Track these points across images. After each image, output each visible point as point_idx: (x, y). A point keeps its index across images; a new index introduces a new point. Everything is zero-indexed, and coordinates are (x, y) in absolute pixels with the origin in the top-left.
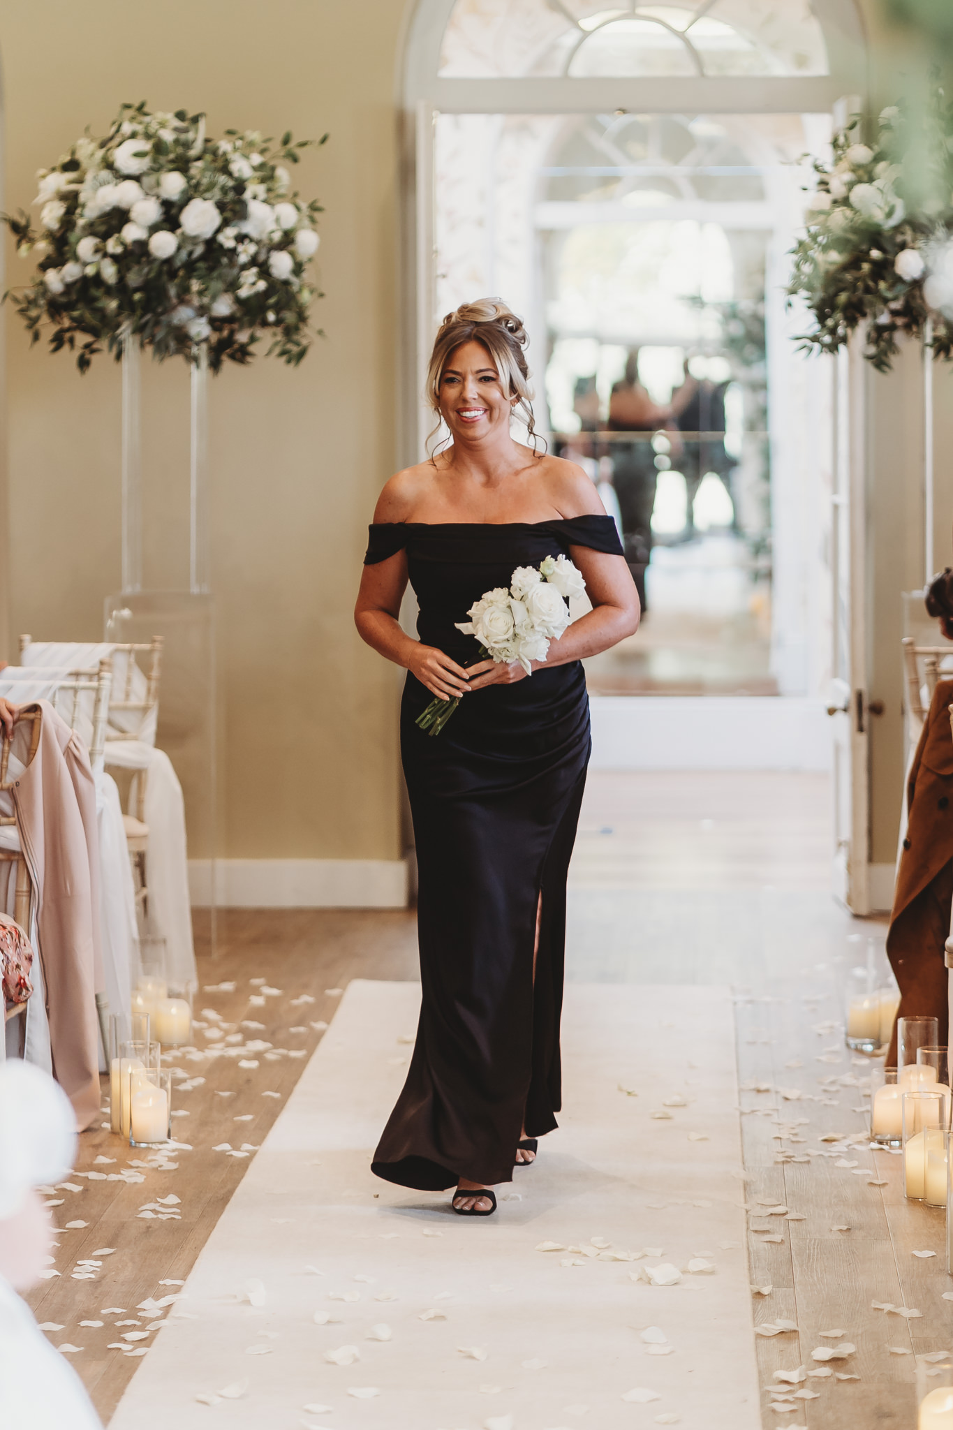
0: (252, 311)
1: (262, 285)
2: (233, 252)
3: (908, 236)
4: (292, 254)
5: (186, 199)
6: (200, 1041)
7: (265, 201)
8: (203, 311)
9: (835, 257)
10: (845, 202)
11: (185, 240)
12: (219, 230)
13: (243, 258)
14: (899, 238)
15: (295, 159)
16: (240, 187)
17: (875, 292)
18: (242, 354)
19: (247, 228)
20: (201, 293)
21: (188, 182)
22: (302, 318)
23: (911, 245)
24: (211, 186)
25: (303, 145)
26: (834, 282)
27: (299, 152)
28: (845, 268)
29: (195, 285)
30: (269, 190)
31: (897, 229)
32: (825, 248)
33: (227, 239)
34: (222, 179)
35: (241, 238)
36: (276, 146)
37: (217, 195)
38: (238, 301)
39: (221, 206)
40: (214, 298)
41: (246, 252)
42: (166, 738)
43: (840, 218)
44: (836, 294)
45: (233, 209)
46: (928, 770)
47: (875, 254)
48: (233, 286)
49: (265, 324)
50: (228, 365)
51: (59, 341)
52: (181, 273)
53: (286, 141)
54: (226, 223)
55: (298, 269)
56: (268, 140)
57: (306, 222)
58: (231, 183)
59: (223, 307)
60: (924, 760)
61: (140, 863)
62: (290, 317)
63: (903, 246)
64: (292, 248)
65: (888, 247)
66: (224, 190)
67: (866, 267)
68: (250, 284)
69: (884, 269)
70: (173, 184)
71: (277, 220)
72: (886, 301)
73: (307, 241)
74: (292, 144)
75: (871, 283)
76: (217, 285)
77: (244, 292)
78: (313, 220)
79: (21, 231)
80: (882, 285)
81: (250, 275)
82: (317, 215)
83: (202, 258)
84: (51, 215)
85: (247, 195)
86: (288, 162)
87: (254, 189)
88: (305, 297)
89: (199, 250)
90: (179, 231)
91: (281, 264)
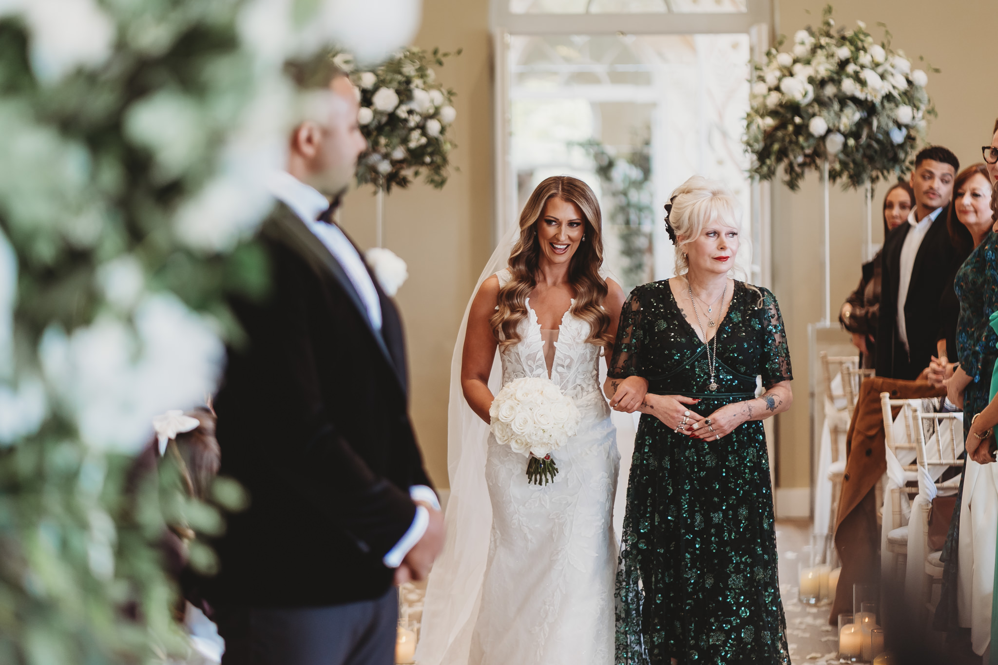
0: (415, 157)
1: (424, 140)
2: (406, 121)
3: (816, 108)
4: (439, 121)
5: (376, 88)
7: (423, 89)
8: (386, 156)
9: (769, 122)
10: (777, 89)
11: (376, 113)
12: (397, 107)
13: (412, 124)
14: (810, 111)
15: (440, 63)
16: (408, 81)
17: (797, 143)
18: (403, 182)
19: (413, 106)
20: (387, 145)
21: (378, 78)
22: (445, 160)
23: (818, 113)
24: (391, 81)
25: (445, 55)
26: (769, 136)
27: (444, 60)
28: (776, 129)
29: (383, 141)
30: (425, 83)
31: (810, 105)
32: (762, 116)
33: (402, 113)
34: (399, 77)
35: (410, 112)
36: (429, 56)
37: (395, 84)
38: (409, 150)
39: (398, 92)
40: (394, 148)
41: (414, 120)
44: (772, 144)
45: (405, 94)
46: (859, 432)
47: (797, 120)
48: (405, 141)
49: (423, 164)
50: (395, 189)
52: (375, 133)
53: (435, 52)
54: (401, 102)
55: (443, 131)
56: (424, 52)
57: (447, 102)
58: (403, 79)
59: (399, 154)
60: (856, 426)
62: (438, 159)
63: (814, 115)
64: (438, 117)
65: (805, 115)
66: (400, 83)
67: (791, 128)
68: (416, 140)
69: (803, 129)
70: (368, 79)
71: (432, 101)
72: (802, 148)
73: (449, 113)
74: (439, 55)
75: (794, 138)
76: (396, 140)
77: (413, 145)
78: (450, 101)
80: (801, 139)
81: (416, 134)
82: (453, 98)
83: (387, 123)
85: (412, 86)
86: (437, 66)
87: (417, 82)
88: (447, 147)
89: (384, 119)
90: (373, 108)
91: (433, 127)
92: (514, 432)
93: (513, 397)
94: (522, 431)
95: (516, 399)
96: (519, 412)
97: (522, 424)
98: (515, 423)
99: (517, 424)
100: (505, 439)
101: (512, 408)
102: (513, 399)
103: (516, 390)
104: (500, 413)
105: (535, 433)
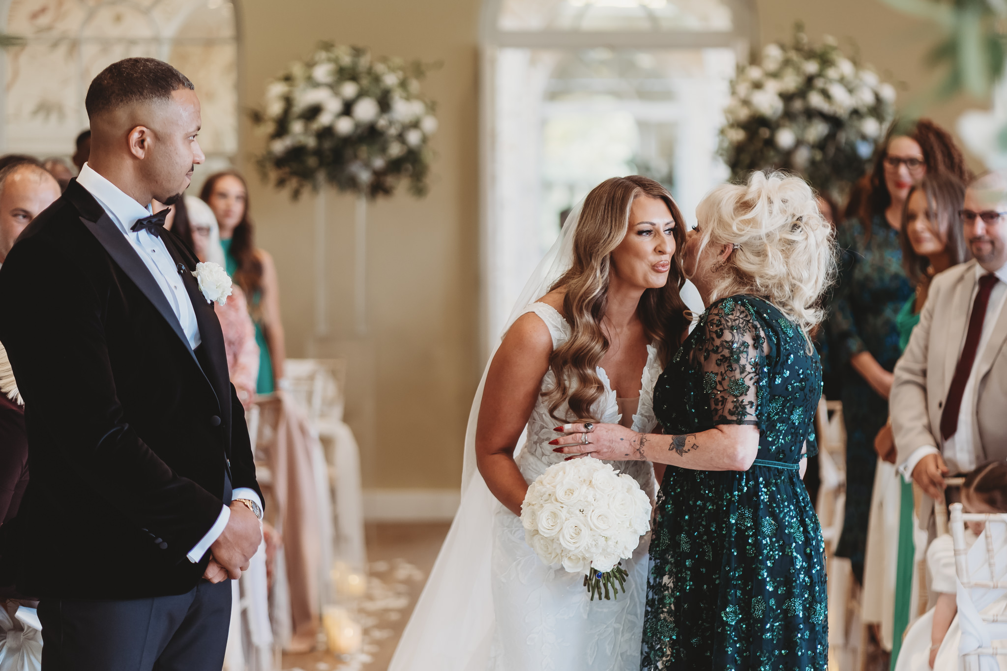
0: (395, 166)
1: (402, 151)
2: (385, 131)
3: (784, 122)
4: (420, 131)
5: (357, 99)
6: (369, 597)
7: (404, 99)
8: (366, 165)
10: (747, 102)
11: (356, 123)
12: (377, 118)
13: (391, 134)
14: (779, 123)
15: (423, 75)
18: (389, 189)
19: (394, 116)
21: (360, 88)
22: (429, 168)
23: (785, 126)
27: (426, 71)
28: (746, 141)
29: (363, 149)
30: (406, 92)
31: (779, 118)
32: (736, 129)
33: (382, 122)
35: (391, 122)
36: (411, 68)
37: (377, 95)
38: (389, 160)
39: (379, 102)
40: (373, 157)
41: (393, 131)
42: (347, 418)
43: (743, 114)
45: (384, 104)
48: (383, 150)
49: (405, 172)
51: (281, 183)
52: (356, 144)
53: (417, 65)
54: (381, 113)
55: (425, 140)
57: (428, 113)
58: (382, 90)
59: (379, 163)
61: (333, 493)
63: (781, 127)
64: (418, 128)
65: (772, 128)
66: (381, 93)
68: (395, 150)
69: (771, 143)
70: (349, 90)
71: (411, 111)
73: (428, 124)
74: (422, 67)
76: (375, 150)
77: (392, 154)
78: (433, 110)
79: (257, 117)
81: (395, 144)
82: (435, 108)
83: (367, 135)
84: (275, 108)
86: (418, 77)
87: (399, 93)
88: (429, 157)
89: (365, 131)
90: (353, 118)
91: (413, 138)
92: (564, 548)
93: (553, 498)
94: (577, 545)
95: (556, 500)
96: (566, 520)
97: (574, 535)
98: (563, 536)
99: (568, 537)
100: (553, 557)
101: (555, 515)
102: (554, 502)
103: (555, 487)
104: (539, 525)
105: (594, 543)
